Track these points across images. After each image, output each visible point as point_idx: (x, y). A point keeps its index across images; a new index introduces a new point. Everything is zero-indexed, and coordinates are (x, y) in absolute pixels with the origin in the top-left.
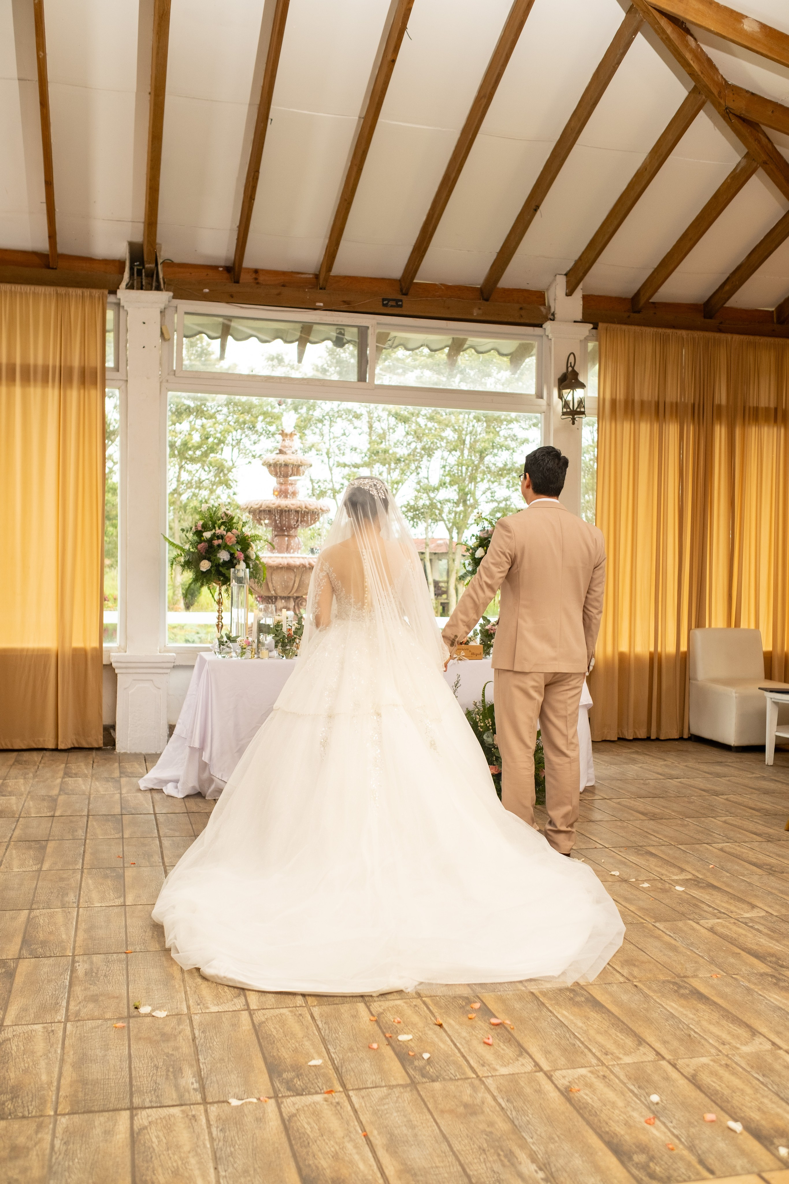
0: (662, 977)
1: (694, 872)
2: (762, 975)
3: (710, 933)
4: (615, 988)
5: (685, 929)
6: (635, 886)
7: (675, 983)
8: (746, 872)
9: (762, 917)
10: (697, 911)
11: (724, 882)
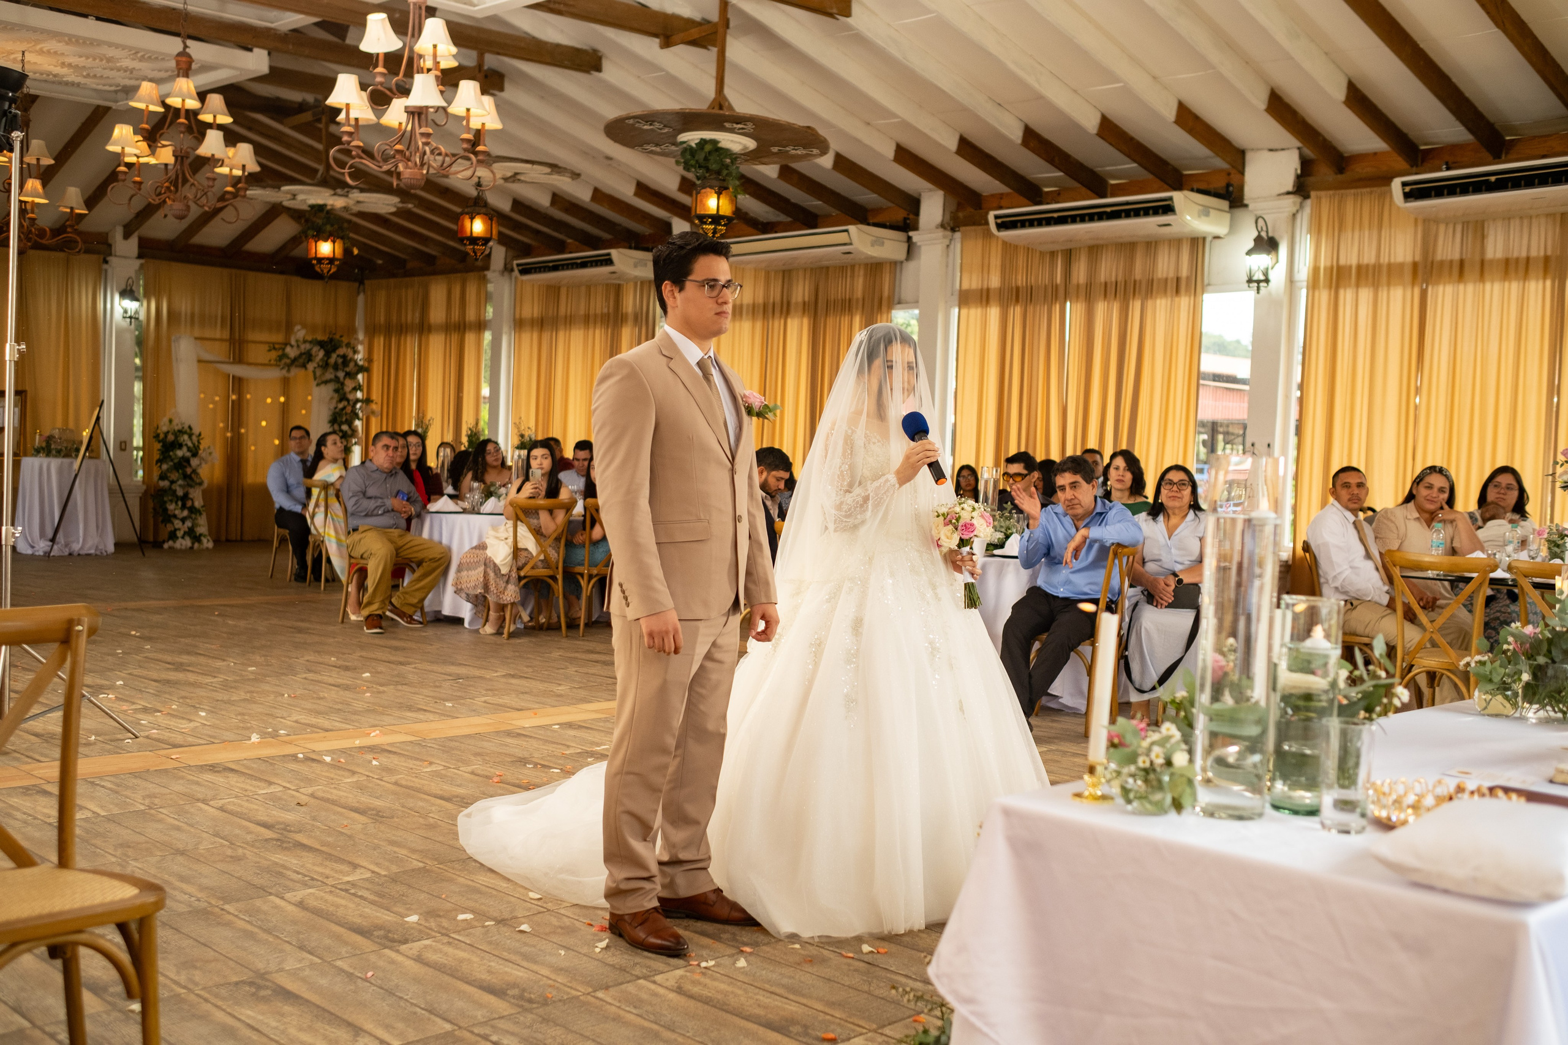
0: (396, 819)
1: (400, 958)
2: (300, 832)
3: (356, 862)
4: (433, 809)
5: (387, 864)
6: (481, 915)
7: (383, 817)
8: (307, 972)
9: (290, 890)
10: (377, 888)
11: (346, 943)
